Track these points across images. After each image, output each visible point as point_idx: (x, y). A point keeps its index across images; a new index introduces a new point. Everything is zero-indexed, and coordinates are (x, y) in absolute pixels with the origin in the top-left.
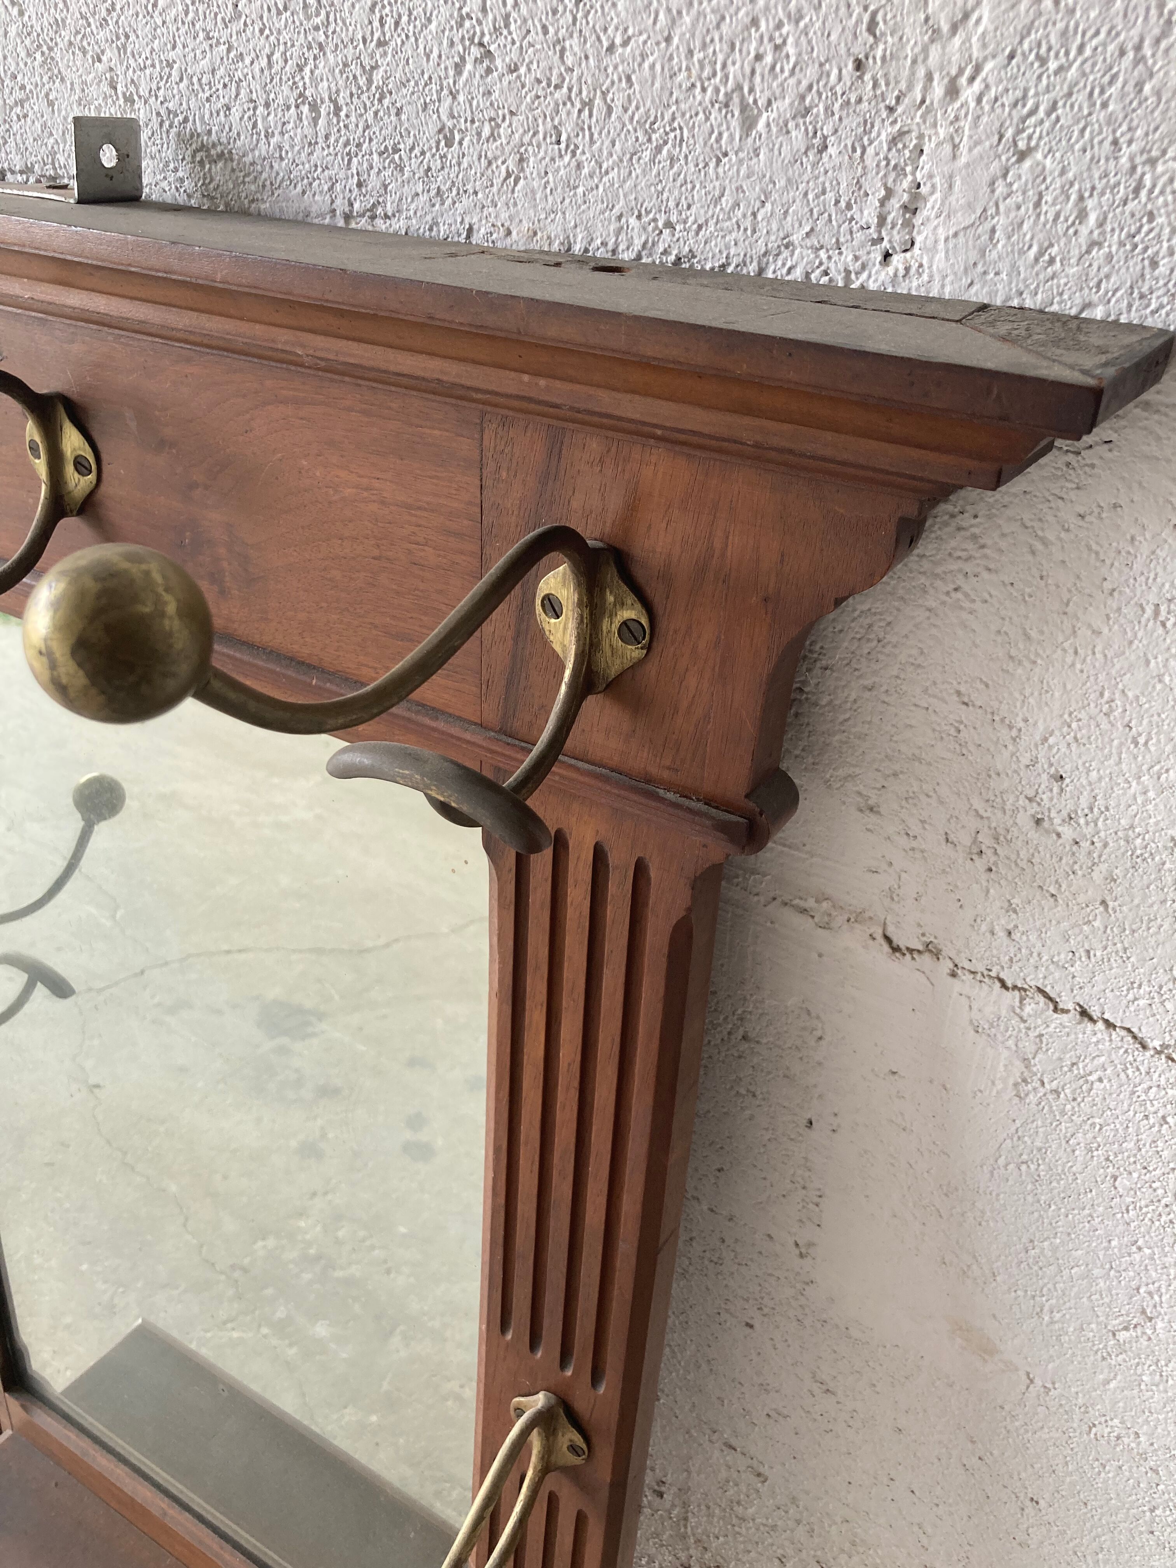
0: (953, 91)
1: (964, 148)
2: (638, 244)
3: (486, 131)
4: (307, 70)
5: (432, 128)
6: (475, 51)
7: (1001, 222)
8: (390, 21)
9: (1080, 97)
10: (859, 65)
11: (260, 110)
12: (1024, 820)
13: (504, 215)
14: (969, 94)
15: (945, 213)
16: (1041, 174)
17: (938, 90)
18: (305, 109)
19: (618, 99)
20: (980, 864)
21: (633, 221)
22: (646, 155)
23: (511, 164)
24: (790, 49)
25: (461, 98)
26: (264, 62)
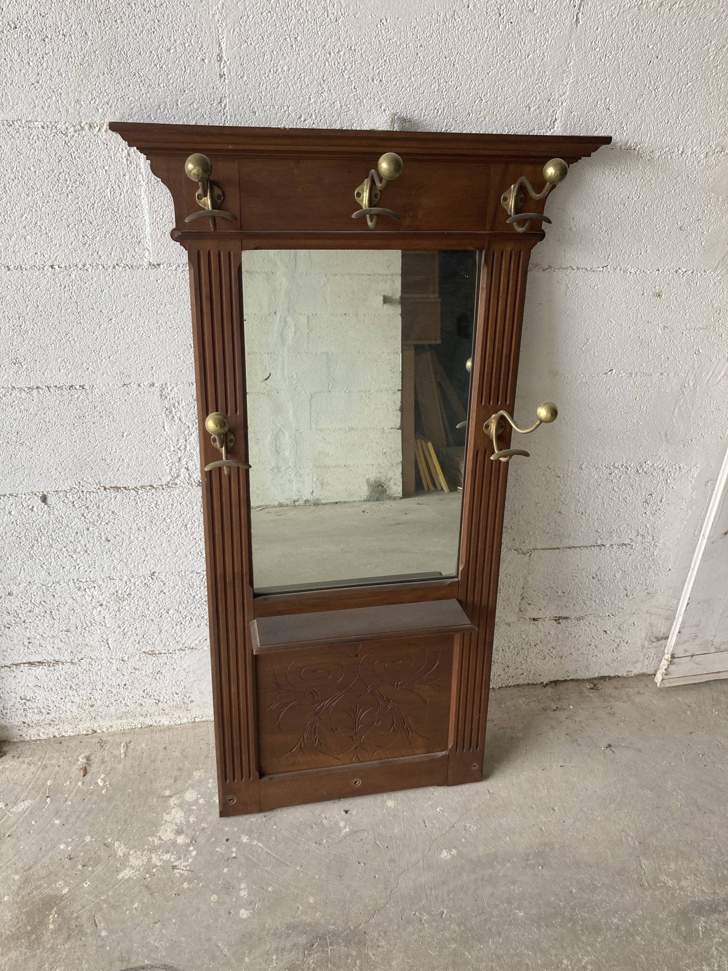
0: (562, 104)
1: (564, 112)
2: (507, 132)
3: (479, 113)
4: (439, 103)
5: (466, 113)
6: (479, 99)
7: (569, 123)
8: (461, 94)
9: (580, 104)
10: (549, 101)
11: (424, 111)
12: (568, 229)
13: (479, 129)
14: (564, 104)
15: (561, 122)
16: (574, 115)
17: (560, 104)
18: (436, 111)
19: (506, 107)
20: (560, 243)
21: (506, 128)
22: (510, 116)
23: (483, 119)
24: (538, 98)
25: (474, 107)
26: (428, 102)
